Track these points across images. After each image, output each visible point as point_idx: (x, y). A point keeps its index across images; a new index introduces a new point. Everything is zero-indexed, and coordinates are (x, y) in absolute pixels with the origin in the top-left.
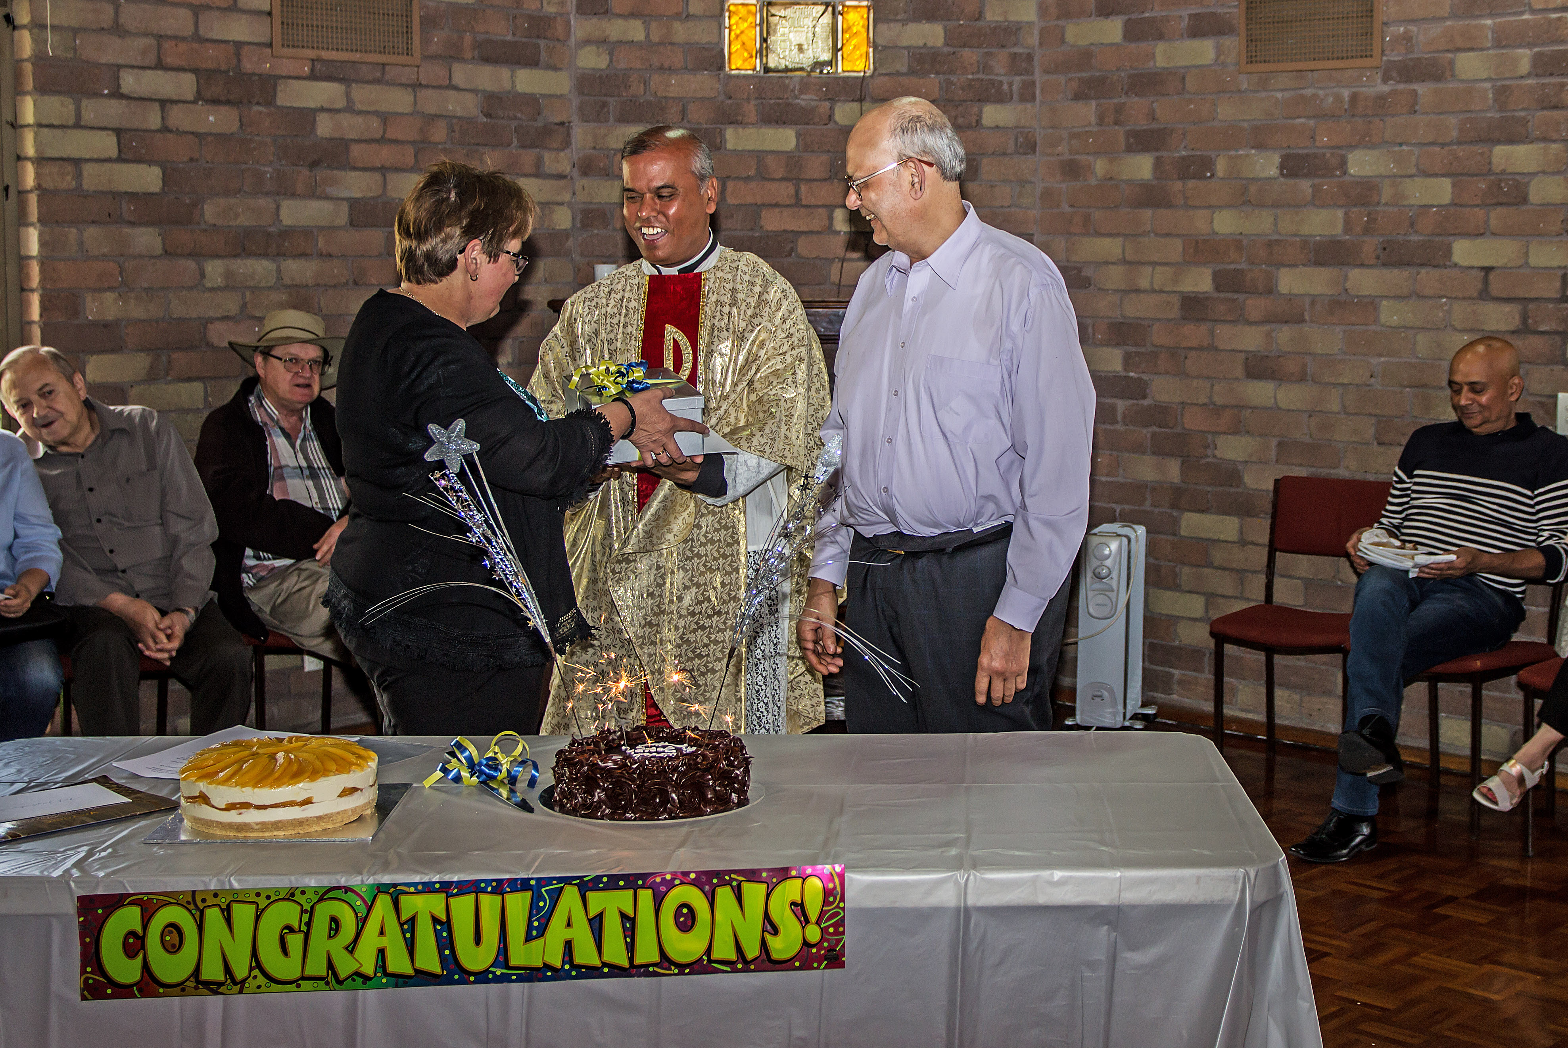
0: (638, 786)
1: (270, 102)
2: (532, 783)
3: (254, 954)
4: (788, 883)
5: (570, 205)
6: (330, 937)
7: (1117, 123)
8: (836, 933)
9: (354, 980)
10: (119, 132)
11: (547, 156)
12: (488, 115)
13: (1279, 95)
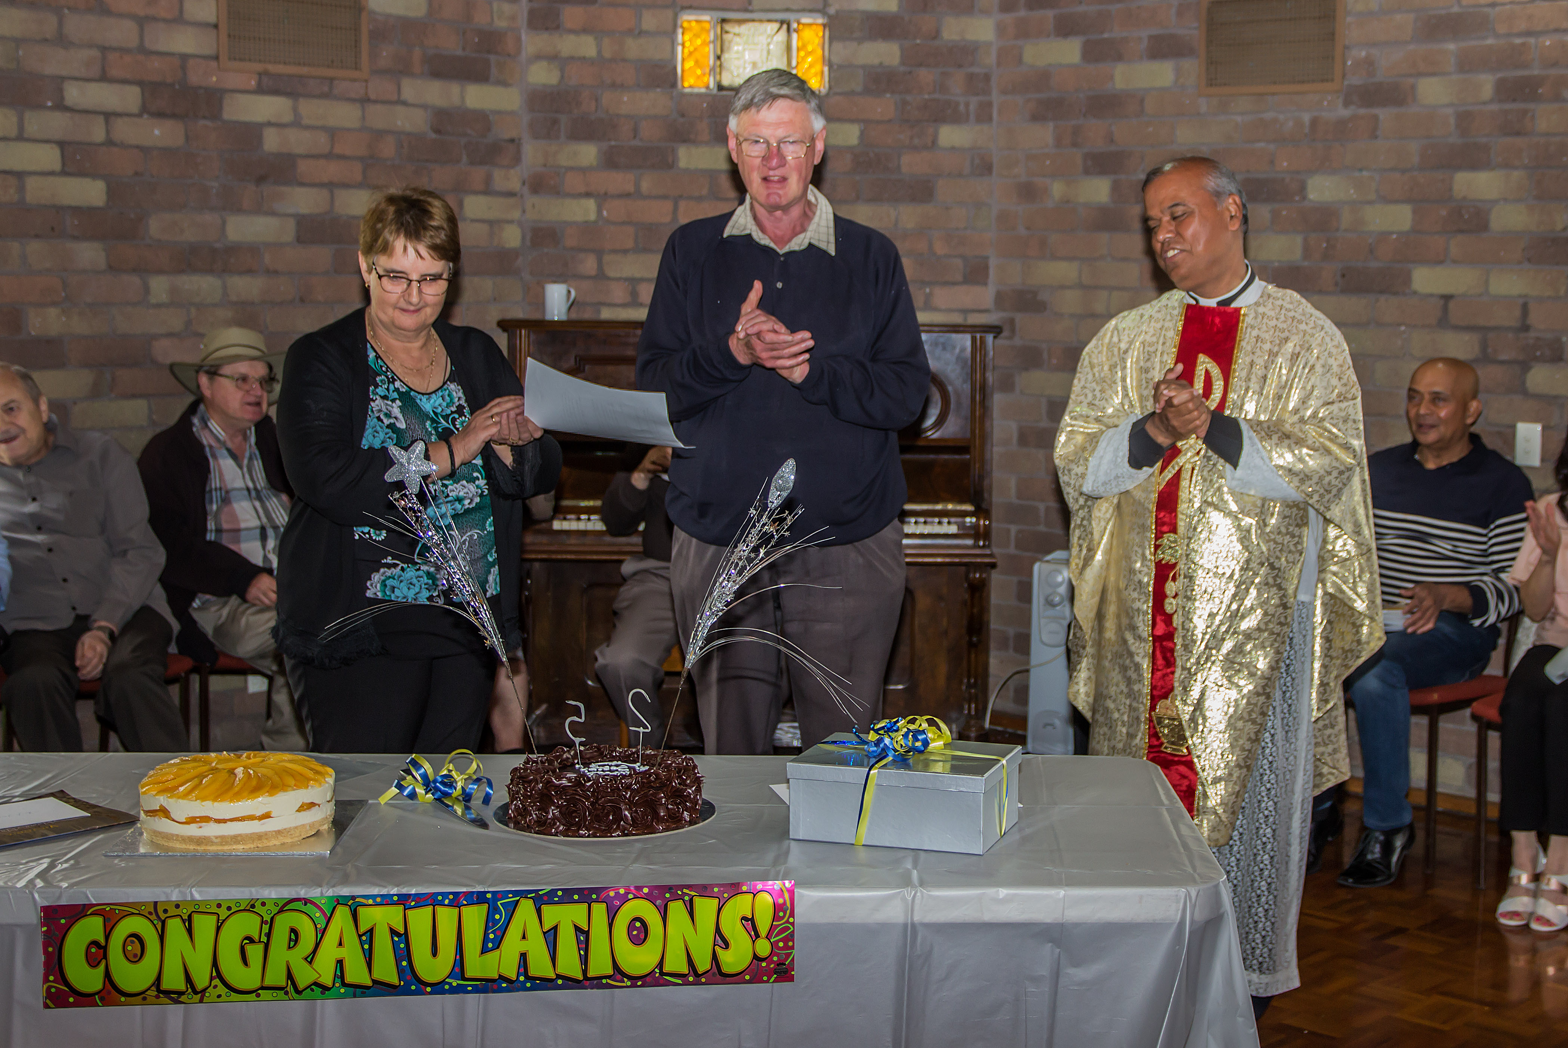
0: (592, 804)
1: (215, 114)
2: (487, 800)
3: (215, 964)
4: (739, 898)
5: (520, 224)
6: (289, 948)
7: (1075, 145)
8: (786, 947)
9: (312, 990)
10: (62, 144)
11: (498, 175)
12: (438, 131)
13: (1239, 119)
